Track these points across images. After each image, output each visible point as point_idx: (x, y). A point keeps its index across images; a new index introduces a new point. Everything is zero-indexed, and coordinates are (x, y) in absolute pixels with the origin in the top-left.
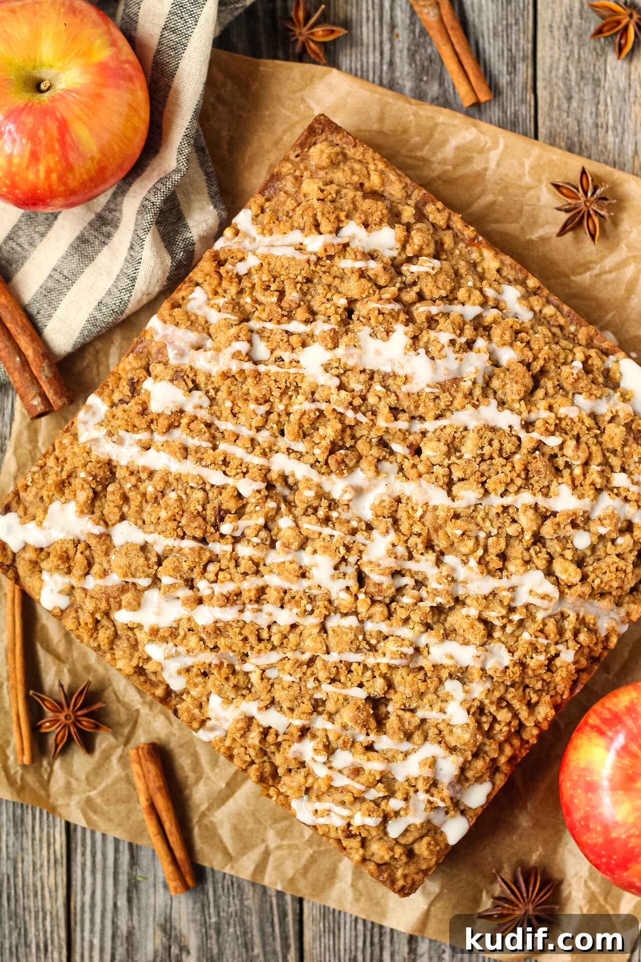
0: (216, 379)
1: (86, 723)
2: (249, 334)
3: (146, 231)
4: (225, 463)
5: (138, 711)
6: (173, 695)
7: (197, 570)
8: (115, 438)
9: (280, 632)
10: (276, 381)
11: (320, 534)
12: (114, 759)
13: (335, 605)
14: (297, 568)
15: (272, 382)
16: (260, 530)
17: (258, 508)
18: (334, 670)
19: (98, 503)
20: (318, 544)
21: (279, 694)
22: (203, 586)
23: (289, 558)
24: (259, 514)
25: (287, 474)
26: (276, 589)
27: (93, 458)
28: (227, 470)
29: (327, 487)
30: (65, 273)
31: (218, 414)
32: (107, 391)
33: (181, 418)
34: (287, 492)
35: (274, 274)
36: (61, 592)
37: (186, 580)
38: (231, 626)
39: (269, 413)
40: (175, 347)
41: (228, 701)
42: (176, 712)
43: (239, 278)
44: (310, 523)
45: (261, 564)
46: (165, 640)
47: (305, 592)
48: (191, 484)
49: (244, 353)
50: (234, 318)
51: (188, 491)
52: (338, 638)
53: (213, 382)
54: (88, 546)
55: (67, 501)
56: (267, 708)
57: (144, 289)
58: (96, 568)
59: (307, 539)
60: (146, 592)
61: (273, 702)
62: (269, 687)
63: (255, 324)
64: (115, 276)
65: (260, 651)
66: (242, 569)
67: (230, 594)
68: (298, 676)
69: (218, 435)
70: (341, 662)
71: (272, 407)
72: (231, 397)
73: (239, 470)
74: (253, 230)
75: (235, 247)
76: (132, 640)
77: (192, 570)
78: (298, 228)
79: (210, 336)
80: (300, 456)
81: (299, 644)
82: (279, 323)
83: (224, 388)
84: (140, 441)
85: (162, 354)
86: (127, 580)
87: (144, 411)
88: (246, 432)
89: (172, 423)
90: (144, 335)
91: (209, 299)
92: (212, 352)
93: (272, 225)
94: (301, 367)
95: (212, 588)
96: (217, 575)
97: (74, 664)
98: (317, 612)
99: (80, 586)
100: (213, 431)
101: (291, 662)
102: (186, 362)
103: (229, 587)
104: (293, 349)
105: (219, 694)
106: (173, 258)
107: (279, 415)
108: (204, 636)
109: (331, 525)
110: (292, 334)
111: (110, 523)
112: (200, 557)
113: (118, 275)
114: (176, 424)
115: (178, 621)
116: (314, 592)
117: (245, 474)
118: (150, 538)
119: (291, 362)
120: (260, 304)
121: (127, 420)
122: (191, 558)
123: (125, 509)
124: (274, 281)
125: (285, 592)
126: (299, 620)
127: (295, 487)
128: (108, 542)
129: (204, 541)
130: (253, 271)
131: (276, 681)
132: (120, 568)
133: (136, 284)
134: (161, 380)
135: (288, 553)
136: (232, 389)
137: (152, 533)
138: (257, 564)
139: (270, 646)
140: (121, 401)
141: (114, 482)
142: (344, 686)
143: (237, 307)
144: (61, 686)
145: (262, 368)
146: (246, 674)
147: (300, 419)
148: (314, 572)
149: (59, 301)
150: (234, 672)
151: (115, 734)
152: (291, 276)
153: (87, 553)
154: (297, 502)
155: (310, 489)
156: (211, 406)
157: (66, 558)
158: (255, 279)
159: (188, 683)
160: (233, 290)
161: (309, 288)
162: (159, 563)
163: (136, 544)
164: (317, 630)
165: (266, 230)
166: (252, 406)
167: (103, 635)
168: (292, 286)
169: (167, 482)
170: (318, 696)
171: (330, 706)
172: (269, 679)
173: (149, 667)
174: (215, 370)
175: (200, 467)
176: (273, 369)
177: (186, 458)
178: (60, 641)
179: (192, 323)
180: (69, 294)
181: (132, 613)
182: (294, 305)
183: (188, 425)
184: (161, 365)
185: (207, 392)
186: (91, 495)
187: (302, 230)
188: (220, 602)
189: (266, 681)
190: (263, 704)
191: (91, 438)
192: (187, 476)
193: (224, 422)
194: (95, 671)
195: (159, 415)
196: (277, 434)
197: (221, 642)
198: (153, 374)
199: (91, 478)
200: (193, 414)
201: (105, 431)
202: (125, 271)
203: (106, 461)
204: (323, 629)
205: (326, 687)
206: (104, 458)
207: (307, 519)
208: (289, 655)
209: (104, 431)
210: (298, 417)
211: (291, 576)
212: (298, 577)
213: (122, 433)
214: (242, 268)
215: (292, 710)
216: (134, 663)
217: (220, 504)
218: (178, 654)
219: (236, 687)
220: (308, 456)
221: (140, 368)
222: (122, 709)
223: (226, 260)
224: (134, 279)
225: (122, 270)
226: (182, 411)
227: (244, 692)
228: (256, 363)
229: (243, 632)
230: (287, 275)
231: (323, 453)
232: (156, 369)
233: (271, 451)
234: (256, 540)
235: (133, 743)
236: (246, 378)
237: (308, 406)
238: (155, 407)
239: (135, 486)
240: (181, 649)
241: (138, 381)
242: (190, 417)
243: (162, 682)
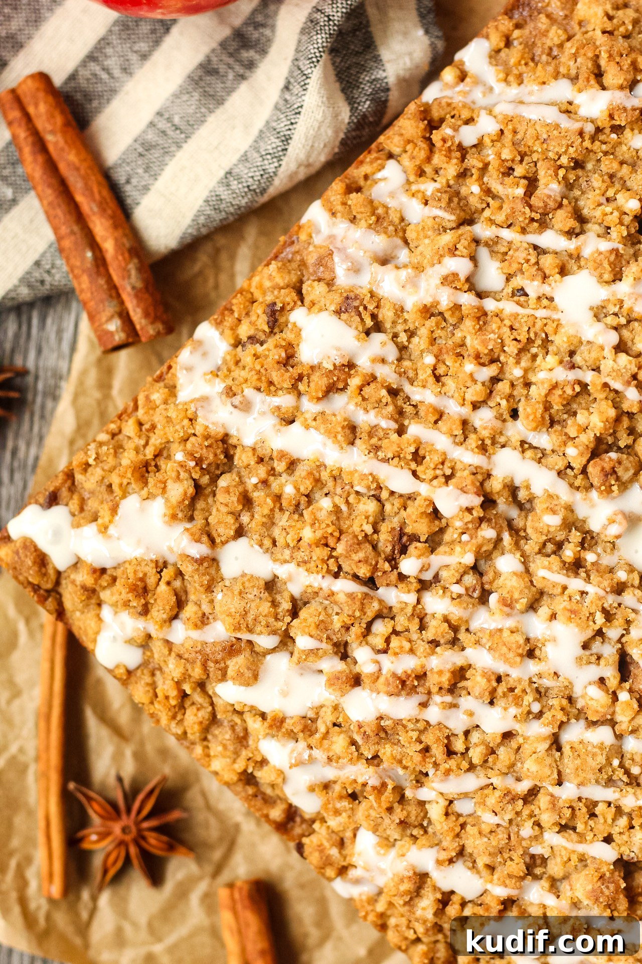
0: (412, 317)
1: (154, 842)
2: (474, 245)
3: (314, 62)
4: (417, 457)
5: (237, 827)
6: (298, 819)
7: (356, 630)
8: (237, 400)
9: (484, 743)
10: (512, 328)
11: (565, 588)
12: (195, 898)
13: (579, 706)
14: (522, 641)
15: (507, 330)
16: (465, 573)
17: (465, 538)
18: (568, 813)
19: (200, 505)
20: (560, 604)
21: (473, 842)
22: (362, 655)
23: (510, 623)
24: (467, 548)
25: (517, 483)
26: (484, 674)
27: (199, 430)
28: (420, 469)
29: (582, 511)
30: (176, 120)
31: (411, 374)
32: (229, 321)
33: (350, 376)
34: (514, 513)
35: (522, 149)
36: (130, 641)
37: (336, 645)
38: (405, 727)
39: (495, 380)
40: (347, 257)
41: (388, 843)
42: (300, 848)
43: (463, 151)
44: (550, 569)
45: (463, 629)
46: (292, 736)
47: (531, 682)
48: (357, 488)
49: (462, 277)
50: (449, 218)
51: (352, 499)
52: (578, 762)
53: (405, 321)
54: (180, 574)
55: (149, 497)
56: (451, 861)
57: (302, 156)
58: (189, 611)
59: (542, 593)
60: (268, 657)
61: (461, 853)
62: (458, 829)
63: (482, 230)
64: (255, 133)
65: (448, 772)
66: (429, 634)
67: (409, 676)
68: (508, 817)
69: (408, 409)
70: (580, 799)
71: (502, 370)
72: (435, 349)
73: (438, 472)
74: (490, 74)
75: (458, 99)
76: (239, 729)
77: (348, 629)
78: (567, 76)
79: (406, 242)
80: (541, 456)
81: (513, 765)
82: (524, 231)
83: (423, 332)
84: (278, 408)
85: (326, 266)
86: (239, 635)
87: (289, 359)
88: (454, 409)
89: (334, 383)
90: (297, 233)
91: (409, 182)
92: (410, 270)
93: (523, 68)
94: (555, 309)
95: (377, 662)
96: (388, 641)
97: (142, 743)
98: (548, 715)
99: (161, 636)
100: (400, 402)
101: (498, 793)
102: (363, 282)
103: (408, 664)
104: (545, 277)
105: (375, 830)
106: (353, 110)
107: (512, 385)
108: (358, 739)
109: (583, 575)
110: (544, 252)
111: (218, 540)
112: (362, 610)
113: (261, 131)
114: (341, 386)
115: (318, 709)
116: (547, 682)
117: (448, 478)
118: (282, 571)
119: (539, 298)
120: (494, 197)
121: (259, 372)
122: (347, 610)
123: (245, 518)
124: (521, 161)
125: (499, 679)
126: (517, 727)
127: (528, 506)
128: (213, 571)
129: (371, 583)
130: (487, 141)
131: (469, 820)
132: (230, 615)
133: (290, 148)
134: (320, 310)
135: (508, 615)
136: (435, 335)
137: (286, 562)
138: (455, 629)
139: (465, 765)
140: (252, 339)
141: (230, 470)
142: (582, 838)
143: (456, 200)
144: (120, 779)
145: (490, 305)
146: (422, 804)
147: (546, 396)
148: (550, 651)
149: (163, 165)
150: (402, 799)
151: (199, 860)
152: (551, 155)
153: (177, 584)
154: (529, 531)
155: (554, 512)
156: (400, 360)
157: (142, 590)
158: (490, 154)
159: (325, 806)
160: (451, 170)
161: (578, 178)
162: (294, 613)
163: (258, 579)
164: (546, 745)
165: (509, 76)
166: (469, 367)
167: (193, 718)
168: (551, 172)
169: (318, 481)
170: (536, 850)
171: (555, 868)
172: (459, 815)
173: (264, 776)
174: (412, 301)
175: (375, 462)
176: (509, 307)
177: (352, 443)
178: (123, 706)
179: (378, 219)
180: (180, 155)
181: (243, 688)
182: (552, 204)
183: (361, 389)
184: (322, 284)
185: (395, 336)
186: (191, 491)
187: (574, 79)
188: (391, 689)
189: (453, 818)
190: (444, 856)
191: (197, 396)
192: (352, 473)
193: (420, 389)
194: (175, 758)
195: (312, 368)
196: (506, 416)
197: (387, 751)
198: (307, 300)
199: (193, 464)
200: (369, 371)
201: (223, 385)
202: (274, 124)
203: (220, 436)
204: (556, 743)
205: (552, 838)
206: (217, 430)
207: (546, 561)
208: (496, 781)
209: (219, 386)
210: (543, 393)
211: (511, 655)
212: (521, 656)
213: (249, 392)
214: (468, 136)
215: (491, 868)
216: (240, 766)
217: (403, 525)
218: (312, 760)
219: (403, 824)
220: (555, 457)
221: (288, 286)
222: (213, 821)
223: (442, 120)
224: (287, 139)
225: (268, 122)
226: (351, 365)
227: (415, 832)
228: (480, 295)
229: (423, 738)
230: (543, 153)
231: (582, 454)
232: (314, 290)
233: (494, 443)
234: (457, 589)
235: (225, 877)
236: (461, 319)
237: (562, 375)
238: (307, 354)
239: (265, 482)
240: (316, 753)
241: (283, 308)
242: (365, 375)
243: (284, 799)
